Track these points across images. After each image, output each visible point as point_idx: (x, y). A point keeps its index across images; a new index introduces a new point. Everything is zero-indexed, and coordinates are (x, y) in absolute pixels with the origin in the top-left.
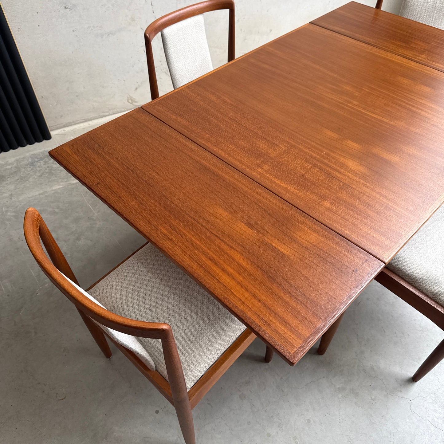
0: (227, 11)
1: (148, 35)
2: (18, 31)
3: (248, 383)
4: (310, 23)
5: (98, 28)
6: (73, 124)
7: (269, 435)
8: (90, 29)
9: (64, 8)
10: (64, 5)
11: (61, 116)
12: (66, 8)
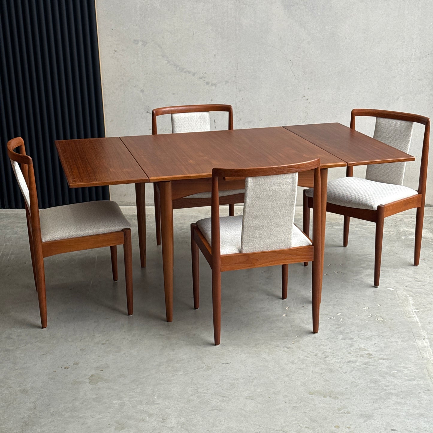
0: (228, 113)
1: (154, 112)
2: (111, 122)
3: (106, 319)
4: (283, 127)
5: (169, 131)
6: (132, 205)
7: (94, 336)
8: (162, 131)
9: (146, 112)
10: (147, 110)
11: (125, 195)
12: (148, 112)
